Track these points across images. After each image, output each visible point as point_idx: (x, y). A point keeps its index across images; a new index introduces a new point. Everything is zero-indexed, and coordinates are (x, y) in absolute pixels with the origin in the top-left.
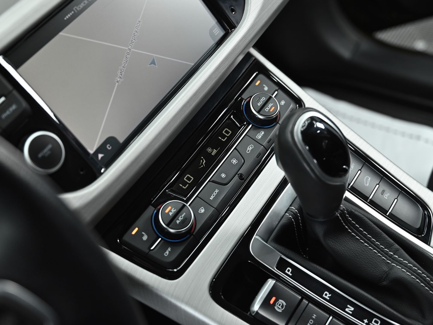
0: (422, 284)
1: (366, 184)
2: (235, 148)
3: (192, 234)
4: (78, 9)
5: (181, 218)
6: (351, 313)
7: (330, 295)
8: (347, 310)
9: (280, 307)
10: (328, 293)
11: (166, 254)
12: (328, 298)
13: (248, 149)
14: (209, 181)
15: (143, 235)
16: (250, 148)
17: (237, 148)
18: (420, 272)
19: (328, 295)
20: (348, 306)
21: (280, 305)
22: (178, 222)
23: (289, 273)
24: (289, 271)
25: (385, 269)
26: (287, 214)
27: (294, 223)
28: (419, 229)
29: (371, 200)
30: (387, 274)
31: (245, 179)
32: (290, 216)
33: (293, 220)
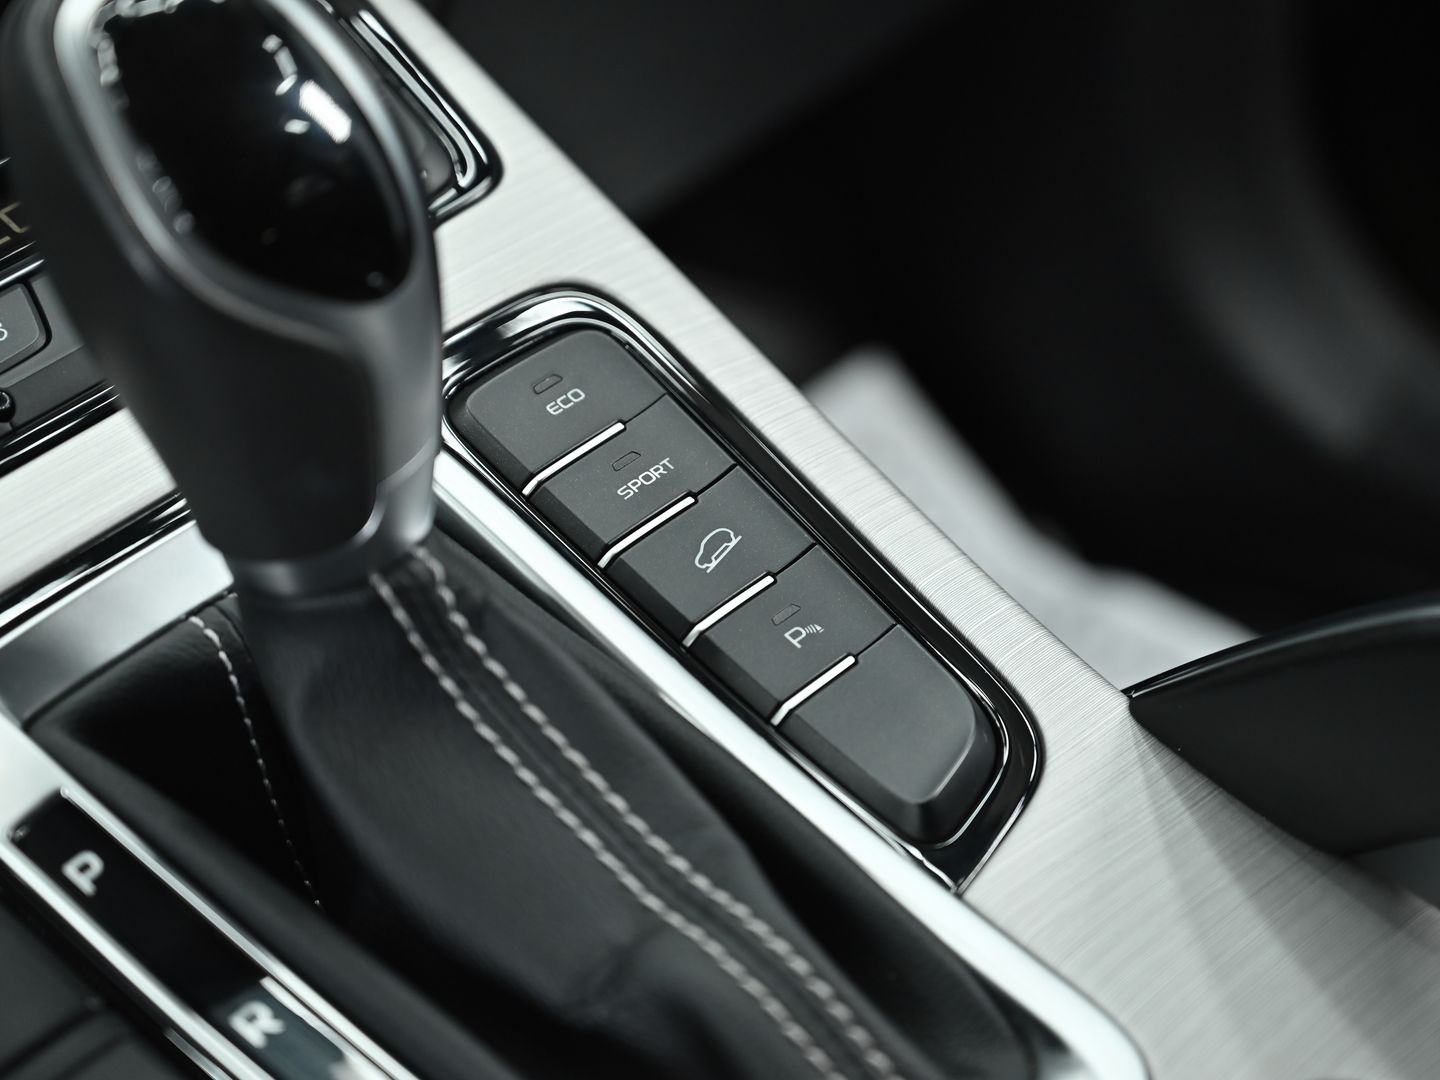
1: (706, 559)
7: (277, 1026)
10: (264, 1014)
12: (258, 1041)
19: (263, 1023)
23: (82, 880)
24: (85, 869)
25: (620, 930)
26: (195, 620)
27: (234, 679)
28: (927, 809)
29: (702, 633)
30: (623, 962)
31: (19, 418)
32: (210, 633)
33: (223, 655)
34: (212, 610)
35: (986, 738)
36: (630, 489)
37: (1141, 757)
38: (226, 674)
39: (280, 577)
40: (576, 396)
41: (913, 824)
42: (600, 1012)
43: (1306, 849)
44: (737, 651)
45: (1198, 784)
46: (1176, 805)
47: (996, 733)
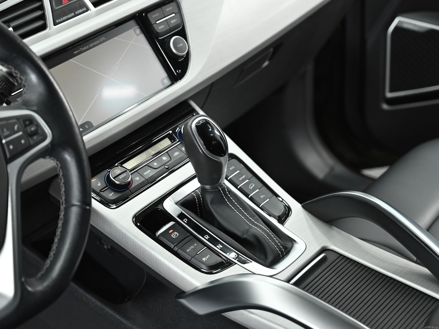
0: (267, 238)
1: (251, 187)
2: (167, 152)
3: (129, 189)
4: (83, 50)
5: (123, 176)
6: (220, 248)
7: (209, 237)
8: (218, 246)
9: (174, 236)
10: (208, 236)
11: (110, 195)
12: (207, 239)
13: (175, 154)
14: (146, 165)
15: (98, 183)
16: (176, 154)
17: (168, 152)
18: (268, 231)
19: (208, 237)
20: (219, 245)
21: (175, 234)
22: (120, 178)
23: (185, 222)
24: (186, 220)
25: (247, 227)
26: (192, 193)
27: (197, 200)
28: (279, 216)
29: (251, 196)
30: (248, 231)
31: (169, 169)
32: (194, 194)
33: (196, 197)
34: (194, 192)
35: (285, 209)
36: (241, 179)
37: (303, 211)
38: (196, 199)
39: (208, 187)
40: (233, 167)
41: (277, 218)
42: (245, 236)
43: (323, 222)
44: (255, 198)
45: (310, 214)
46: (307, 217)
47: (286, 208)
